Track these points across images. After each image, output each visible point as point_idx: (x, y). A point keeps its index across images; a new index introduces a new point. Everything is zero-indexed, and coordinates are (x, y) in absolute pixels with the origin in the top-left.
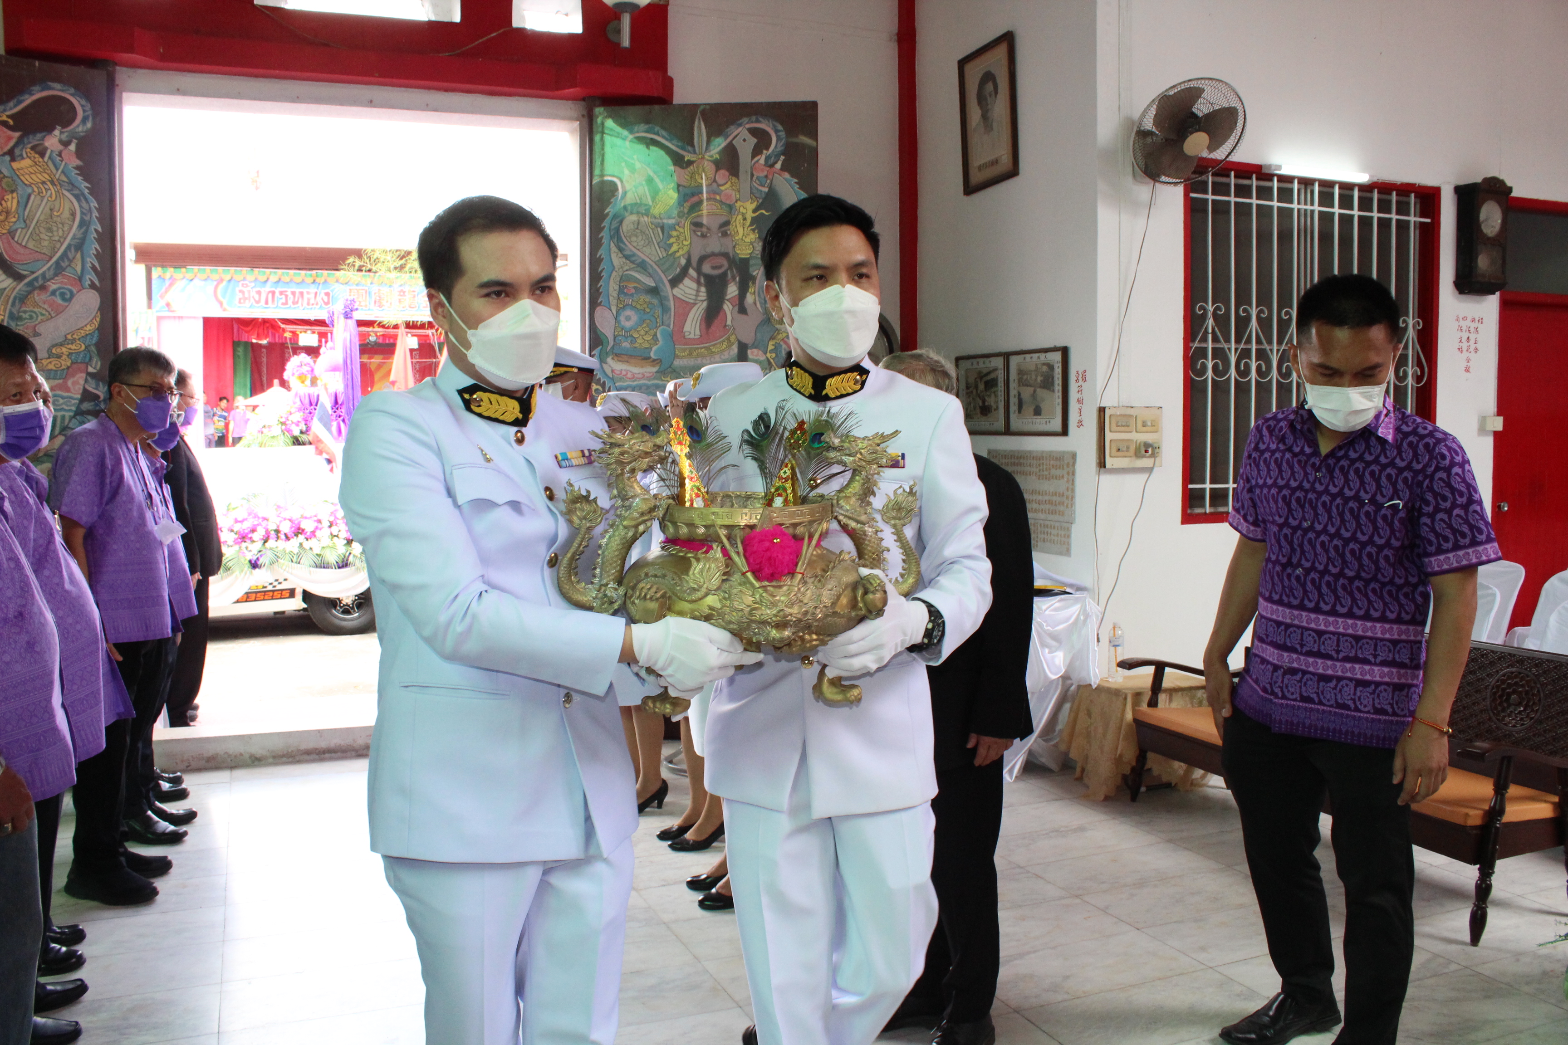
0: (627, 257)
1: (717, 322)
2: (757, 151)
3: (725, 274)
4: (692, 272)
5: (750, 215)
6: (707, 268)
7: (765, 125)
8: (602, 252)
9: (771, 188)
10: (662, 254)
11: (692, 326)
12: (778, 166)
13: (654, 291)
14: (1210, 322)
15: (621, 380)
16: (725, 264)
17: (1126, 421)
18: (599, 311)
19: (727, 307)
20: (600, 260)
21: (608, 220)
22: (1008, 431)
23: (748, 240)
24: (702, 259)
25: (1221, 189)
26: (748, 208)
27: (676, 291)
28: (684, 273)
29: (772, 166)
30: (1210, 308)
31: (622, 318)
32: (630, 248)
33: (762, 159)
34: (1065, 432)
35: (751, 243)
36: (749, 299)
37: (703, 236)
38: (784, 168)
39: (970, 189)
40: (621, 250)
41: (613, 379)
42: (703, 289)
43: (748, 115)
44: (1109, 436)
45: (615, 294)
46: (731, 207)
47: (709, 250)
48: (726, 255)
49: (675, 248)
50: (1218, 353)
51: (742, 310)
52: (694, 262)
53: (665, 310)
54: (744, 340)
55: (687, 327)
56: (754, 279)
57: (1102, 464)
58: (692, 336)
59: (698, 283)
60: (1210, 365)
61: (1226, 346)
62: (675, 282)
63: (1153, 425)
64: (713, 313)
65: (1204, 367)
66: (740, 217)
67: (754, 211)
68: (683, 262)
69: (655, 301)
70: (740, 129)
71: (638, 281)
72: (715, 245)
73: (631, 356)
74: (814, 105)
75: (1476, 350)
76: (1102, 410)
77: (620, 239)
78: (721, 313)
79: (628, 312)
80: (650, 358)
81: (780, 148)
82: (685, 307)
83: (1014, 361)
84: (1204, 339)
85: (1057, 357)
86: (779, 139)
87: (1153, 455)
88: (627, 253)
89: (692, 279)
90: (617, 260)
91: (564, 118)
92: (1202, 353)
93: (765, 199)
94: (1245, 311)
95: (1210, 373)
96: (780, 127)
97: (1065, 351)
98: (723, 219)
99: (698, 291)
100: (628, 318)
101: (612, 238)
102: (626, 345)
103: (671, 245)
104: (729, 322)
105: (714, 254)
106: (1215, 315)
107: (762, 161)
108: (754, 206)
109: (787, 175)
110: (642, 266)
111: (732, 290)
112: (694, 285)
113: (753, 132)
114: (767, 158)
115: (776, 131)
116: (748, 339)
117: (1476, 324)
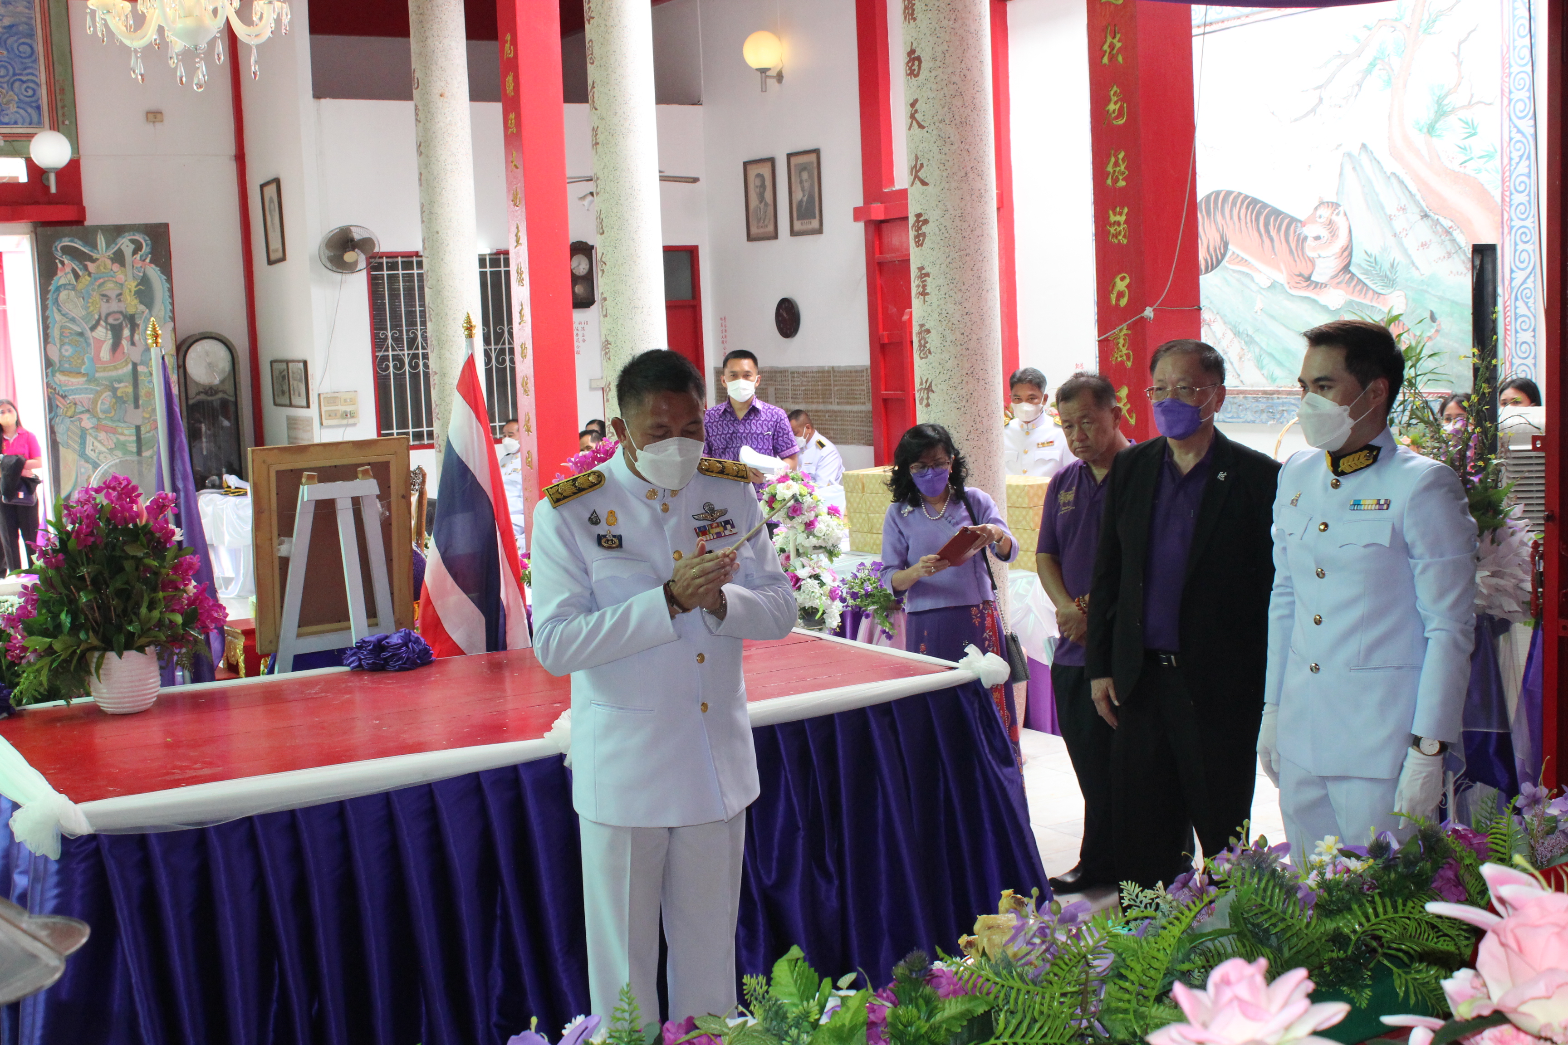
0: (64, 315)
1: (119, 351)
2: (135, 253)
3: (121, 323)
4: (102, 323)
5: (134, 289)
6: (111, 320)
7: (139, 237)
8: (48, 313)
9: (145, 274)
10: (84, 313)
11: (105, 353)
12: (148, 260)
13: (81, 334)
14: (390, 341)
15: (65, 386)
16: (122, 318)
17: (333, 399)
18: (49, 346)
19: (125, 343)
20: (48, 317)
21: (51, 293)
22: (291, 405)
23: (133, 303)
24: (108, 315)
25: (393, 266)
26: (132, 285)
27: (94, 334)
28: (97, 323)
29: (144, 261)
30: (389, 334)
31: (63, 351)
32: (65, 310)
33: (138, 257)
34: (308, 406)
35: (135, 305)
36: (136, 337)
37: (108, 301)
38: (151, 262)
39: (270, 262)
40: (59, 311)
41: (60, 385)
42: (109, 332)
43: (129, 231)
44: (324, 409)
45: (58, 337)
46: (122, 285)
47: (111, 310)
48: (121, 313)
49: (91, 309)
50: (396, 358)
51: (133, 344)
52: (103, 317)
53: (88, 345)
54: (135, 361)
55: (102, 355)
56: (138, 326)
57: (321, 424)
58: (105, 360)
59: (107, 329)
60: (391, 365)
61: (401, 353)
62: (93, 328)
63: (353, 402)
64: (116, 345)
65: (388, 367)
66: (128, 291)
67: (136, 287)
68: (97, 317)
69: (81, 339)
70: (124, 240)
71: (71, 329)
72: (114, 306)
73: (71, 372)
74: (167, 225)
75: (584, 341)
76: (319, 395)
77: (58, 305)
78: (121, 347)
79: (66, 347)
80: (81, 373)
81: (148, 250)
82: (100, 343)
83: (290, 365)
84: (387, 350)
85: (301, 365)
86: (147, 245)
87: (352, 417)
88: (63, 312)
89: (102, 326)
90: (58, 317)
91: (20, 234)
92: (386, 358)
93: (141, 280)
94: (413, 333)
95: (391, 369)
96: (147, 238)
97: (305, 363)
98: (118, 292)
99: (106, 334)
100: (67, 350)
101: (54, 304)
102: (67, 366)
103: (89, 307)
104: (126, 351)
105: (114, 312)
106: (392, 336)
107: (138, 258)
108: (135, 284)
109: (153, 266)
110: (73, 320)
111: (126, 332)
112: (104, 330)
113: (132, 241)
114: (141, 256)
115: (145, 241)
116: (137, 359)
117: (583, 325)
